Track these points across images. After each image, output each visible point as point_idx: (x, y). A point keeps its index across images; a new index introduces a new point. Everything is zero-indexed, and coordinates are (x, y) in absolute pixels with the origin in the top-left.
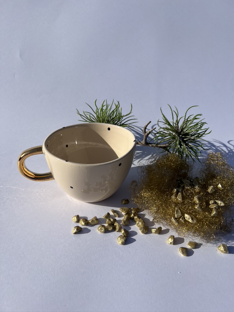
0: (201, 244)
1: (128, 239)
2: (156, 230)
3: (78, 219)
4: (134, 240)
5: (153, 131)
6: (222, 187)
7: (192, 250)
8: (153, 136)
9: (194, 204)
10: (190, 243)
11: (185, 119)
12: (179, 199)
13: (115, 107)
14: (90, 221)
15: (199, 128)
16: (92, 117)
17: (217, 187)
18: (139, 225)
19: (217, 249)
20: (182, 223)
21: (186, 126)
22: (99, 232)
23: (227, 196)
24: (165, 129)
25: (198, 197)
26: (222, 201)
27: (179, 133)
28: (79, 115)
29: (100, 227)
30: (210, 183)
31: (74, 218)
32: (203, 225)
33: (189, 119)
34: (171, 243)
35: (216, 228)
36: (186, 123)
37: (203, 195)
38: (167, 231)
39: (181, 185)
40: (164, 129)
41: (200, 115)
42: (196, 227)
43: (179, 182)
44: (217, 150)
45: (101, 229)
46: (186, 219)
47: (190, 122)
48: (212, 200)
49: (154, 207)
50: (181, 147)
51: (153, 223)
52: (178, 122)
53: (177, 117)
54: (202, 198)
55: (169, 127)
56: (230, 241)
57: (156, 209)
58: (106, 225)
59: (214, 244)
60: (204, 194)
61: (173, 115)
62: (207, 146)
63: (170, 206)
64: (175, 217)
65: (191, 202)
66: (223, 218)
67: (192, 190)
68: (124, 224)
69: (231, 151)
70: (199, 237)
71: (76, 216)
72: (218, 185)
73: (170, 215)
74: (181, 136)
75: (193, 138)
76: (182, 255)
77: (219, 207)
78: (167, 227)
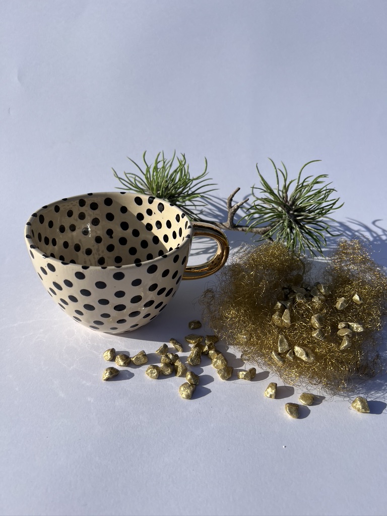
0: (323, 398)
1: (198, 389)
2: (246, 373)
3: (114, 354)
4: (209, 391)
5: (244, 204)
6: (360, 299)
7: (308, 408)
8: (245, 213)
9: (312, 328)
10: (304, 396)
11: (298, 183)
12: (286, 321)
13: (179, 164)
14: (133, 359)
15: (323, 199)
16: (139, 182)
17: (352, 300)
18: (217, 366)
19: (351, 405)
20: (290, 361)
21: (301, 194)
22: (148, 378)
23: (370, 314)
24: (266, 202)
25: (317, 316)
26: (360, 324)
27: (287, 208)
28: (117, 179)
29: (150, 368)
30: (340, 292)
31: (105, 354)
32: (326, 365)
33: (305, 184)
34: (271, 396)
35: (349, 371)
36: (300, 191)
37: (327, 313)
38: (265, 375)
39: (290, 297)
40: (263, 201)
41: (325, 176)
42: (314, 368)
43: (288, 290)
44: (354, 237)
45: (151, 373)
46: (298, 355)
47: (307, 189)
48: (342, 321)
49: (242, 335)
50: (291, 231)
51: (241, 362)
52: (286, 188)
53: (285, 180)
54: (326, 319)
55: (272, 198)
56: (373, 392)
57: (246, 338)
58: (161, 365)
59: (345, 397)
60: (329, 311)
61: (277, 176)
62: (339, 230)
63: (270, 333)
64: (278, 351)
65: (305, 326)
66: (360, 352)
67: (309, 305)
68: (191, 363)
69: (378, 238)
70: (320, 386)
71: (109, 350)
72: (354, 295)
73: (269, 349)
74: (291, 212)
75: (311, 215)
76: (290, 417)
77: (354, 334)
78: (264, 368)
